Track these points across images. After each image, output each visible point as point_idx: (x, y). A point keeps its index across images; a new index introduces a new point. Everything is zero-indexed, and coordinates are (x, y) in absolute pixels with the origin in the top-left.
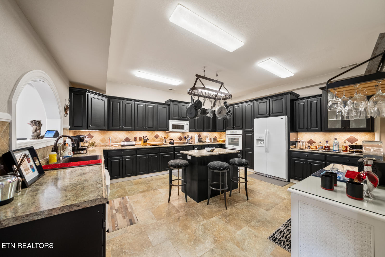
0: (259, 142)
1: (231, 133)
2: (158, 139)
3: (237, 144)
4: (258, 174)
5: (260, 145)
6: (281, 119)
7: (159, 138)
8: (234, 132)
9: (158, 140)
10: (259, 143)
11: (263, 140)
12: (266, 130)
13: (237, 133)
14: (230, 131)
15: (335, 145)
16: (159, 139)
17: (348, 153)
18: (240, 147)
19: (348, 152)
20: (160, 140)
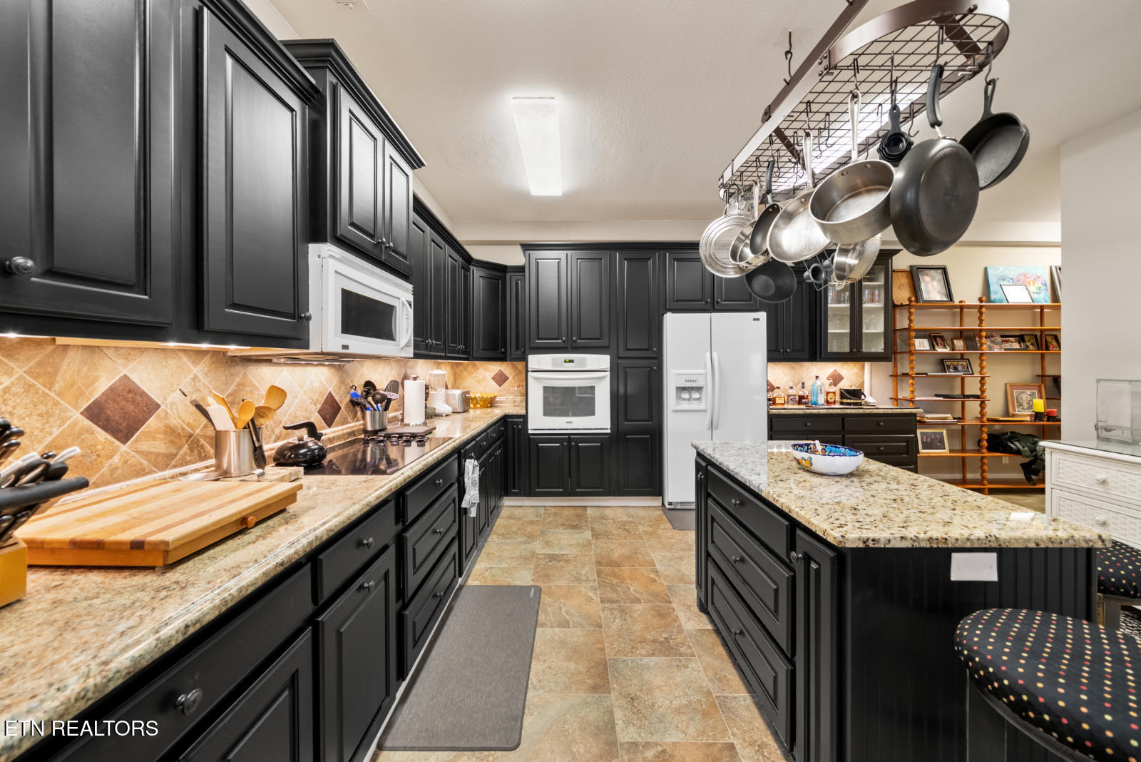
0: (685, 395)
1: (554, 364)
2: (145, 446)
3: (590, 411)
4: (679, 507)
5: (685, 406)
6: (754, 319)
7: (152, 423)
8: (571, 361)
9: (145, 454)
10: (684, 399)
11: (699, 389)
12: (708, 355)
13: (585, 365)
14: (553, 359)
15: (819, 392)
16: (149, 438)
17: (837, 408)
18: (600, 420)
19: (837, 406)
20: (160, 447)
